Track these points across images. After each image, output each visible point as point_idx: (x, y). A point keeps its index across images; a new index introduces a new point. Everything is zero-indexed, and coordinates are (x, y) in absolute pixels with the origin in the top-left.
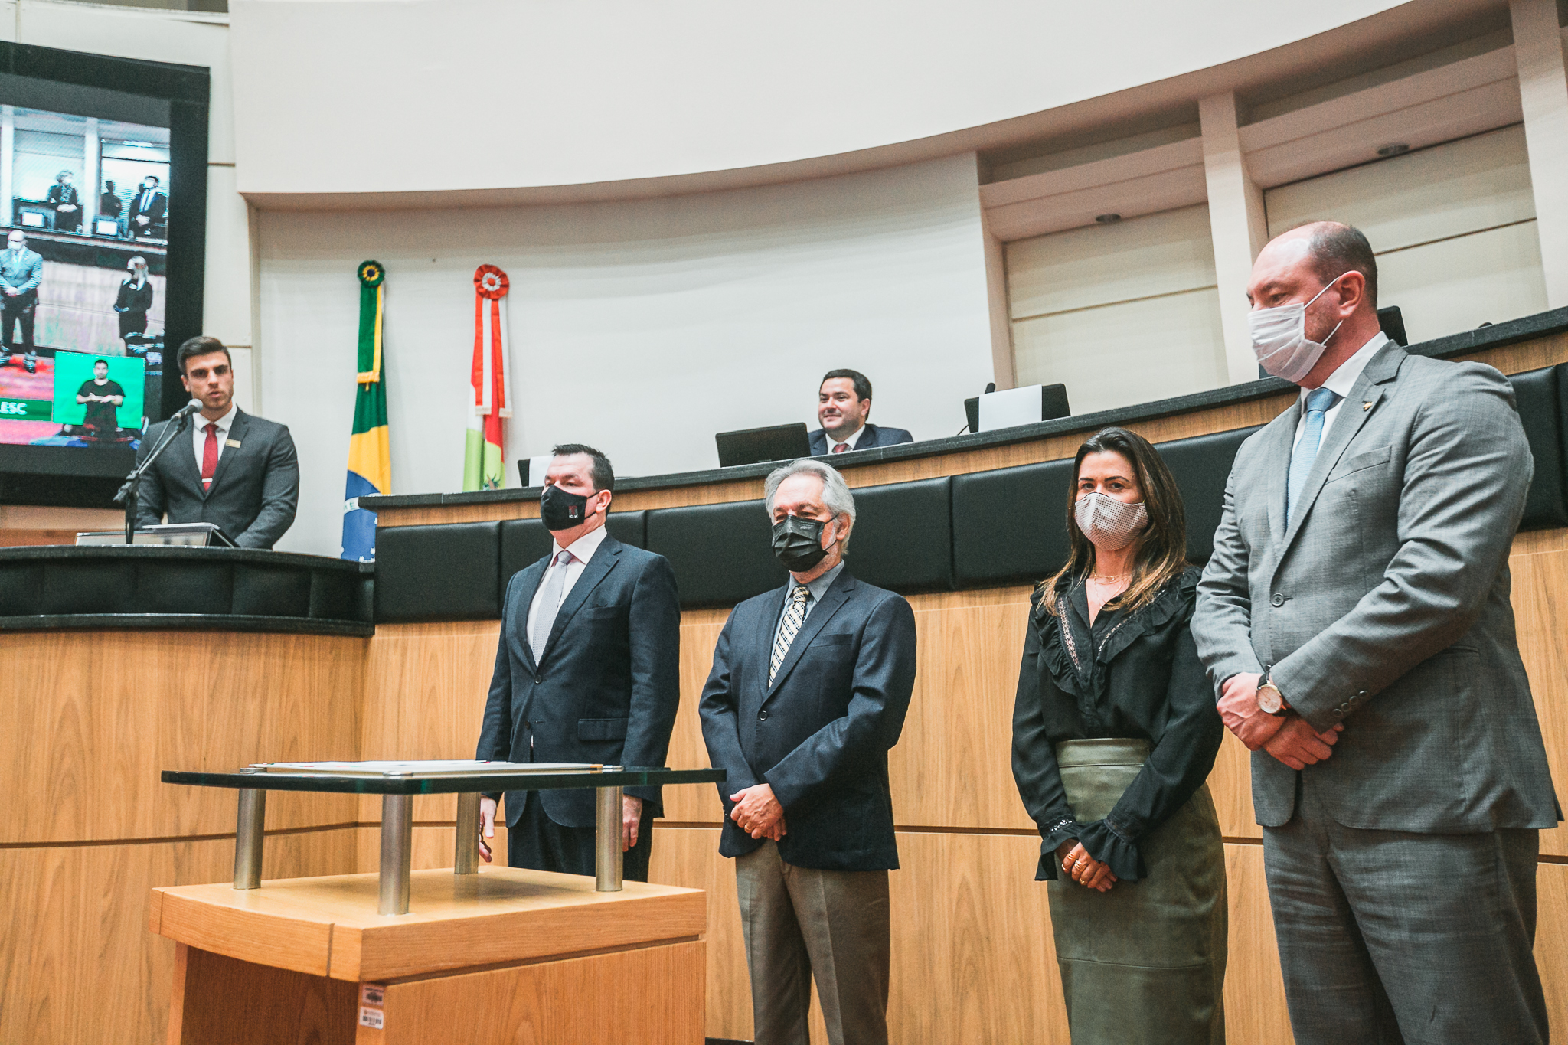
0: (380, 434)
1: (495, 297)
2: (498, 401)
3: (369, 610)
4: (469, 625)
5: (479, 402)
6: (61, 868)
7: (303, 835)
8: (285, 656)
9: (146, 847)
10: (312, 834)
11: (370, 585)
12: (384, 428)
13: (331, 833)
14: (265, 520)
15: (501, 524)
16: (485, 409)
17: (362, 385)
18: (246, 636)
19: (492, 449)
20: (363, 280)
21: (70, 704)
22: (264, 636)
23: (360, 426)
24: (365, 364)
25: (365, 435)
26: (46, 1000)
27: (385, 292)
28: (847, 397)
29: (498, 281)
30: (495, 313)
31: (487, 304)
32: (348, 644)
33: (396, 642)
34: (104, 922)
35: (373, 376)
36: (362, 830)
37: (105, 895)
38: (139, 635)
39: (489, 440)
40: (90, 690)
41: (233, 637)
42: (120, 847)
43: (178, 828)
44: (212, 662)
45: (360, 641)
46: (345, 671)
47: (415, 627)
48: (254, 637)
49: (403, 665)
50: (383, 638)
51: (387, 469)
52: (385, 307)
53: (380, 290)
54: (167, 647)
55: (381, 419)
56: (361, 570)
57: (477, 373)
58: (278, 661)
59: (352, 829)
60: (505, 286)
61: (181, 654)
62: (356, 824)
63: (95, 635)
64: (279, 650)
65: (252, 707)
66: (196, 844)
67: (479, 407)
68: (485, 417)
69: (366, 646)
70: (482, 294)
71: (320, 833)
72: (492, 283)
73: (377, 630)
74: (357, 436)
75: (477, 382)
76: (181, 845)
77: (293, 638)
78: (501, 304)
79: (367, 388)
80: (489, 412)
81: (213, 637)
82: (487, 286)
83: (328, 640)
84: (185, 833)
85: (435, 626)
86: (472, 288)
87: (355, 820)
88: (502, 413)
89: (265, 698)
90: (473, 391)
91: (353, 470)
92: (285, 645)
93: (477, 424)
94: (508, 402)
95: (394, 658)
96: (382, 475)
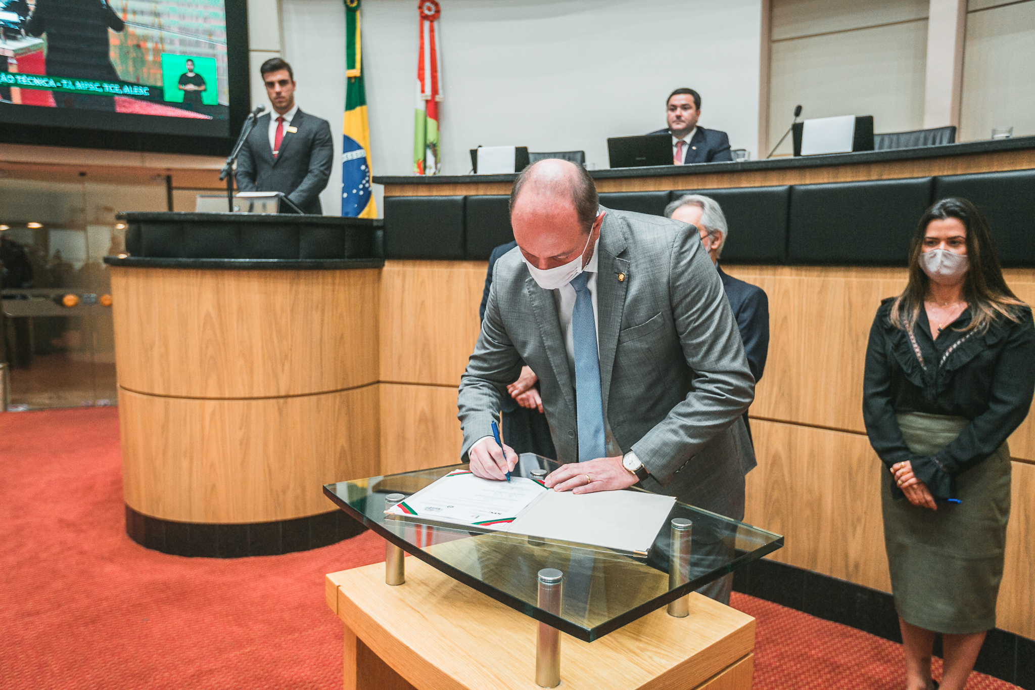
0: (362, 111)
1: (432, 19)
2: (435, 91)
3: (380, 250)
4: (445, 263)
5: (423, 91)
6: (213, 413)
7: (350, 392)
8: (334, 284)
9: (261, 402)
10: (355, 391)
11: (380, 233)
12: (364, 107)
13: (365, 389)
14: (307, 183)
15: (466, 198)
16: (427, 96)
17: (349, 78)
18: (310, 273)
19: (431, 122)
20: (347, 6)
21: (208, 315)
22: (320, 272)
23: (350, 106)
24: (351, 65)
25: (353, 112)
26: (214, 487)
27: (362, 15)
28: (690, 108)
29: (433, 8)
30: (432, 31)
31: (427, 24)
32: (370, 273)
33: (399, 271)
34: (241, 444)
35: (356, 72)
36: (382, 386)
37: (241, 428)
38: (245, 273)
39: (431, 117)
40: (219, 307)
41: (303, 273)
42: (246, 402)
43: (278, 391)
44: (291, 289)
45: (376, 271)
46: (368, 290)
47: (410, 262)
48: (315, 272)
49: (403, 286)
50: (390, 269)
51: (367, 134)
52: (362, 25)
53: (358, 14)
54: (263, 280)
55: (362, 101)
56: (375, 224)
57: (422, 72)
58: (330, 287)
59: (376, 386)
60: (438, 11)
61: (272, 285)
62: (379, 382)
63: (219, 272)
64: (330, 280)
65: (316, 317)
66: (290, 400)
67: (423, 95)
68: (427, 101)
69: (380, 273)
70: (424, 17)
71: (359, 390)
72: (429, 9)
73: (387, 263)
74: (348, 112)
75: (421, 77)
76: (281, 401)
77: (338, 272)
78: (436, 24)
79: (353, 81)
80: (429, 98)
81: (291, 273)
82: (427, 12)
83: (358, 272)
84: (283, 393)
85: (424, 262)
86: (417, 13)
87: (377, 380)
88: (438, 98)
89: (323, 311)
90: (419, 84)
91: (347, 134)
92: (334, 278)
93: (422, 106)
94: (440, 91)
95: (398, 282)
96: (364, 138)
